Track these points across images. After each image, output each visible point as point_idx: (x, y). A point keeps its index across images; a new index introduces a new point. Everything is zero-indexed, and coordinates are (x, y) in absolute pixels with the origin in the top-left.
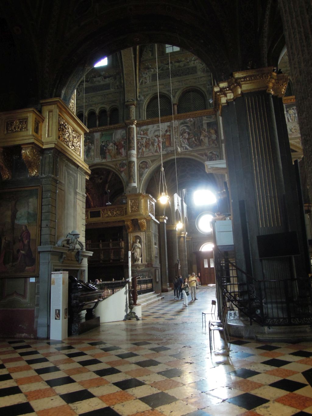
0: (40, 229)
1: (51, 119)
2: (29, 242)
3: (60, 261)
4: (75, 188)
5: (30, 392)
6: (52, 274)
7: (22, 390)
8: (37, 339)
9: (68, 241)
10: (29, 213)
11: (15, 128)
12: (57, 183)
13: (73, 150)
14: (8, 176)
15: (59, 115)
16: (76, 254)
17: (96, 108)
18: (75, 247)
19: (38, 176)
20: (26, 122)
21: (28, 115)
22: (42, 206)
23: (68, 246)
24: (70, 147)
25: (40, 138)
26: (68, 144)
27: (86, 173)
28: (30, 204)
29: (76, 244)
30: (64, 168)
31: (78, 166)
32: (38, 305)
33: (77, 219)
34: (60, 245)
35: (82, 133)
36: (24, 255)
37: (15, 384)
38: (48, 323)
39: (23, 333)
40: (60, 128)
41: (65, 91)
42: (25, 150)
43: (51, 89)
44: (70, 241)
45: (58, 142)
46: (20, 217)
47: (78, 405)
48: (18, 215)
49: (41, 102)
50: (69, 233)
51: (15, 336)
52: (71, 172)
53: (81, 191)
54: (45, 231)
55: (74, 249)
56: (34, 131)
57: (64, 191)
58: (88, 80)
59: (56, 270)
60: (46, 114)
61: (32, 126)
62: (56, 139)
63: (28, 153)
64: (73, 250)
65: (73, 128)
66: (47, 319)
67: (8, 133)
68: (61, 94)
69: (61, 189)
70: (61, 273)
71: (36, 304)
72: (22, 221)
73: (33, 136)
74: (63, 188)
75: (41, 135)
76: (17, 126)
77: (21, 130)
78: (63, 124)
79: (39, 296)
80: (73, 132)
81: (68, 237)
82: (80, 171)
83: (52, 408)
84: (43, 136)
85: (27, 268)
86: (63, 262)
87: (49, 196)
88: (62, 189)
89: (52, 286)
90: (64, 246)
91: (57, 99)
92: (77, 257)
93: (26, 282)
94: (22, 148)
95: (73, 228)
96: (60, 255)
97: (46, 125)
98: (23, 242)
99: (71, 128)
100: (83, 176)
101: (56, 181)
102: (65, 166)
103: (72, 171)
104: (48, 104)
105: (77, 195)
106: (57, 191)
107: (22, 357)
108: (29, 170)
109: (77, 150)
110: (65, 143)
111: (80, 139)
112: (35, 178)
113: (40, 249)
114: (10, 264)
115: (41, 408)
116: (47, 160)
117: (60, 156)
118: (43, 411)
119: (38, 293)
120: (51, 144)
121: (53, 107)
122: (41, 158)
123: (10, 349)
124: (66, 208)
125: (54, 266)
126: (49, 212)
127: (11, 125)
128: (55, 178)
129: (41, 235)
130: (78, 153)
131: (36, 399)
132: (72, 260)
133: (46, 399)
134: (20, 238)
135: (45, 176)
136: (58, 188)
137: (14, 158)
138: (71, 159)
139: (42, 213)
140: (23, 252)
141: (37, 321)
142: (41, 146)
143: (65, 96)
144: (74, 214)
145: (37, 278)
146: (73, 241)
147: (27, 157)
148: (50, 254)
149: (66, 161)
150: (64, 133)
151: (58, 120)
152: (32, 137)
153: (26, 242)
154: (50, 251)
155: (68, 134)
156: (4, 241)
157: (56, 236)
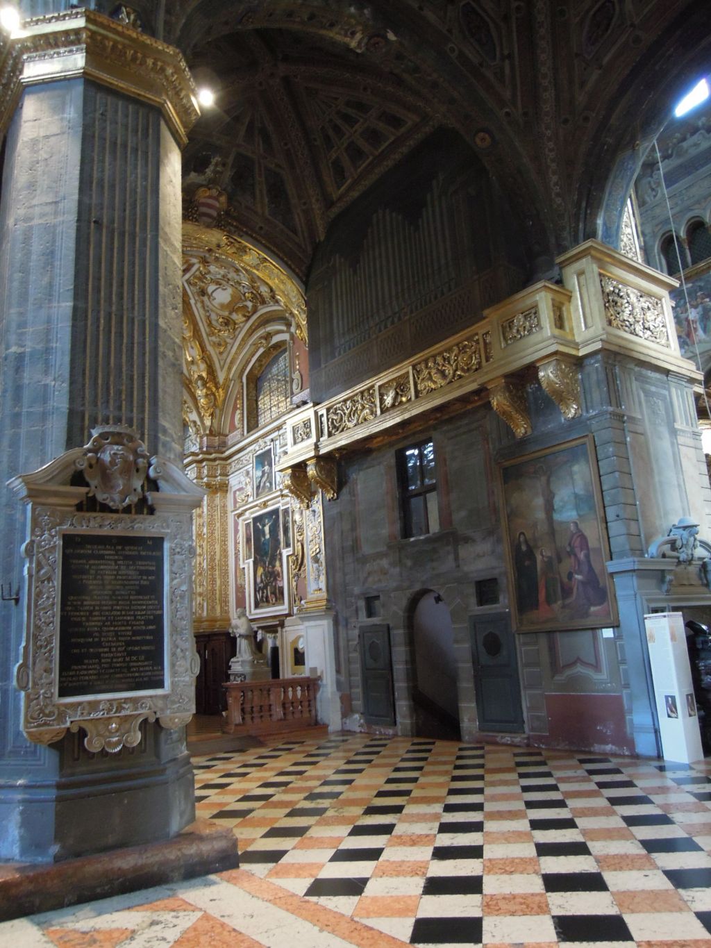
0: (604, 525)
1: (584, 290)
2: (587, 556)
3: (660, 588)
4: (671, 420)
5: (607, 856)
6: (646, 618)
7: (591, 850)
8: (636, 757)
9: (673, 544)
10: (576, 496)
11: (518, 331)
12: (624, 422)
13: (650, 338)
14: (525, 428)
15: (600, 274)
16: (700, 570)
17: (704, 209)
18: (692, 555)
19: (581, 415)
20: (535, 313)
21: (537, 297)
22: (600, 476)
23: (675, 554)
24: (641, 334)
25: (569, 338)
26: (634, 329)
27: (692, 381)
28: (575, 477)
29: (694, 546)
30: (635, 385)
31: (667, 372)
32: (627, 686)
33: (688, 491)
34: (655, 554)
35: (664, 293)
36: (582, 582)
37: (580, 839)
38: (654, 725)
39: (607, 743)
40: (608, 302)
41: (604, 219)
42: (545, 370)
43: (573, 225)
44: (679, 544)
45: (607, 333)
46: (563, 507)
47: (698, 894)
48: (557, 502)
49: (558, 260)
50: (674, 525)
51: (592, 749)
52: (653, 389)
53: (687, 424)
54: (616, 528)
55: (692, 559)
56: (554, 326)
57: (642, 434)
58: (670, 152)
59: (655, 611)
60: (573, 282)
61: (549, 317)
62: (604, 329)
63: (551, 375)
64: (690, 561)
65: (640, 291)
66: (651, 717)
67: (507, 345)
68: (596, 228)
69: (637, 433)
70: (665, 616)
71: (623, 683)
72: (567, 514)
73: (554, 337)
74: (640, 429)
75: (572, 329)
76: (521, 326)
77: (530, 331)
78: (613, 291)
79: (626, 667)
80: (641, 299)
81: (672, 534)
82: (676, 380)
83: (643, 891)
84: (575, 331)
85: (593, 609)
86: (668, 591)
87: (610, 454)
88: (639, 431)
89: (649, 645)
90: (664, 556)
91: (588, 244)
92: (703, 575)
93: (595, 638)
94: (538, 368)
95: (681, 512)
96: (661, 576)
97: (577, 306)
98: (575, 555)
99: (634, 293)
100: (686, 389)
101: (620, 417)
102: (636, 379)
103: (656, 386)
104: (571, 260)
105: (678, 437)
106: (628, 439)
107: (601, 790)
108: (561, 407)
109: (658, 336)
110: (627, 329)
111: (662, 306)
112: (576, 422)
113: (612, 566)
114: (559, 602)
115: (622, 888)
116: (594, 377)
117: (619, 362)
118: (624, 892)
119: (623, 661)
120: (593, 342)
121: (584, 263)
122: (580, 377)
123: (581, 773)
124: (656, 471)
125: (649, 601)
126: (617, 487)
127: (511, 328)
128: (618, 411)
129: (609, 538)
130: (664, 342)
131: (615, 870)
132: (691, 585)
133: (635, 874)
134: (568, 549)
135: (594, 413)
136: (629, 431)
137: (530, 390)
138: (645, 362)
139: (602, 492)
140: (579, 577)
141: (631, 720)
142: (573, 352)
143: (607, 228)
144: (678, 481)
145: (616, 629)
146: (685, 542)
147: (550, 383)
148: (634, 578)
149: (637, 369)
150: (619, 310)
151: (600, 287)
152: (552, 341)
153: (582, 556)
154: (634, 571)
155: (630, 308)
156: (541, 557)
157: (642, 535)
